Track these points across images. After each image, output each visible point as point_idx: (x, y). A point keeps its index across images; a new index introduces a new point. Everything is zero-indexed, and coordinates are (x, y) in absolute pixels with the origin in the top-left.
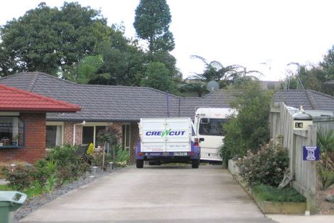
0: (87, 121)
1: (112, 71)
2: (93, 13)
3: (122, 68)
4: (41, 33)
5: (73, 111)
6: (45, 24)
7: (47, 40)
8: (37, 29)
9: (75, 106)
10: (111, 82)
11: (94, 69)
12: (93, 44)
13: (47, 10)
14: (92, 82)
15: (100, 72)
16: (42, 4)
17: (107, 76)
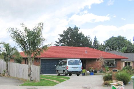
0: (126, 61)
1: (129, 50)
2: (124, 38)
3: (131, 49)
4: (113, 42)
5: (127, 59)
6: (114, 40)
7: (115, 44)
8: (112, 41)
9: (127, 58)
10: (129, 53)
11: (125, 50)
12: (124, 44)
13: (114, 37)
14: (125, 53)
15: (126, 50)
16: (113, 36)
17: (128, 51)
